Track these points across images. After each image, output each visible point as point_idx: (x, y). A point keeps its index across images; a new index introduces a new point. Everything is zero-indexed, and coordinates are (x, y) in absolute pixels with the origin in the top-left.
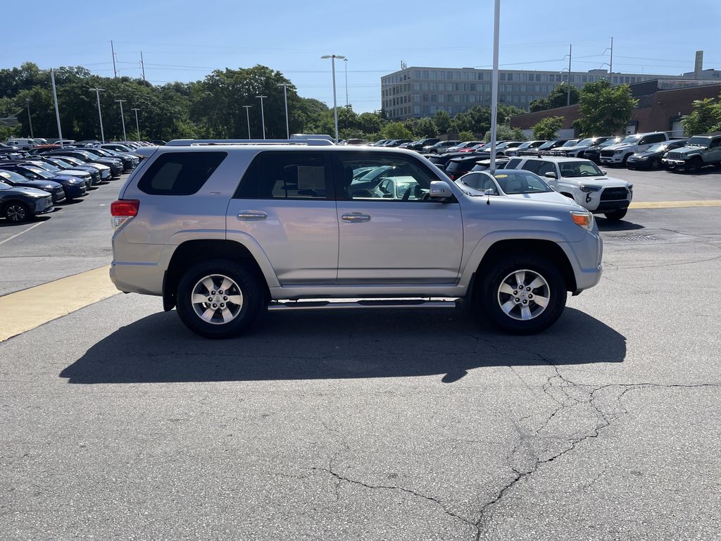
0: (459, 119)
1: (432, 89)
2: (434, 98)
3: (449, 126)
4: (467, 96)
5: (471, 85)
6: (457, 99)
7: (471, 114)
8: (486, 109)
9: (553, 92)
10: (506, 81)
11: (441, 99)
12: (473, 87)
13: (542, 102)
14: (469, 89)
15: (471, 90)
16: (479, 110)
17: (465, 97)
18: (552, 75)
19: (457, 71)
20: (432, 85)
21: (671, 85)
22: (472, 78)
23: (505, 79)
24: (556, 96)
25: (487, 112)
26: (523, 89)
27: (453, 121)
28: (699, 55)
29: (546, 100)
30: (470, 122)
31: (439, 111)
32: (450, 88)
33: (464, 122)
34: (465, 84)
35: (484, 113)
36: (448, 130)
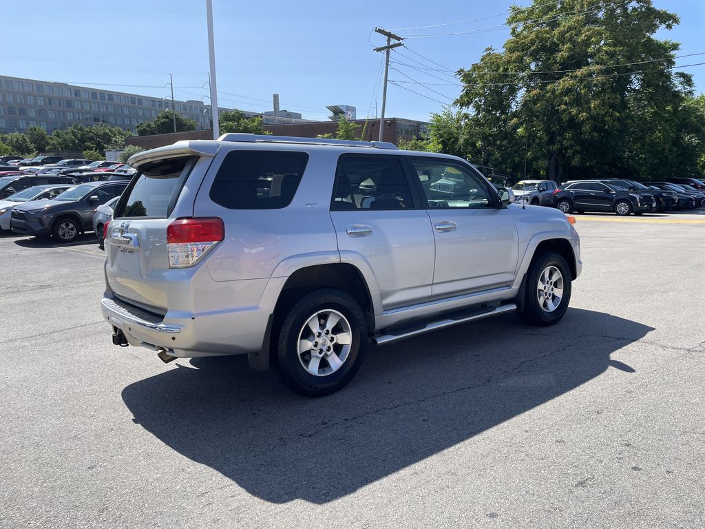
0: (58, 136)
1: (18, 101)
2: (23, 112)
3: (48, 144)
4: (64, 112)
5: (68, 101)
6: (52, 115)
7: (72, 132)
8: (90, 128)
9: (159, 118)
10: (107, 101)
11: (32, 113)
12: (69, 104)
13: (149, 126)
14: (65, 105)
15: (68, 107)
16: (81, 129)
17: (61, 113)
18: (153, 101)
19: (49, 85)
20: (18, 96)
21: (273, 121)
22: (67, 94)
23: (105, 100)
24: (161, 121)
25: (91, 132)
26: (126, 111)
27: (51, 139)
28: (276, 97)
29: (153, 125)
30: (73, 142)
31: (31, 126)
32: (40, 102)
33: (65, 140)
34: (59, 100)
35: (87, 132)
36: (47, 149)
